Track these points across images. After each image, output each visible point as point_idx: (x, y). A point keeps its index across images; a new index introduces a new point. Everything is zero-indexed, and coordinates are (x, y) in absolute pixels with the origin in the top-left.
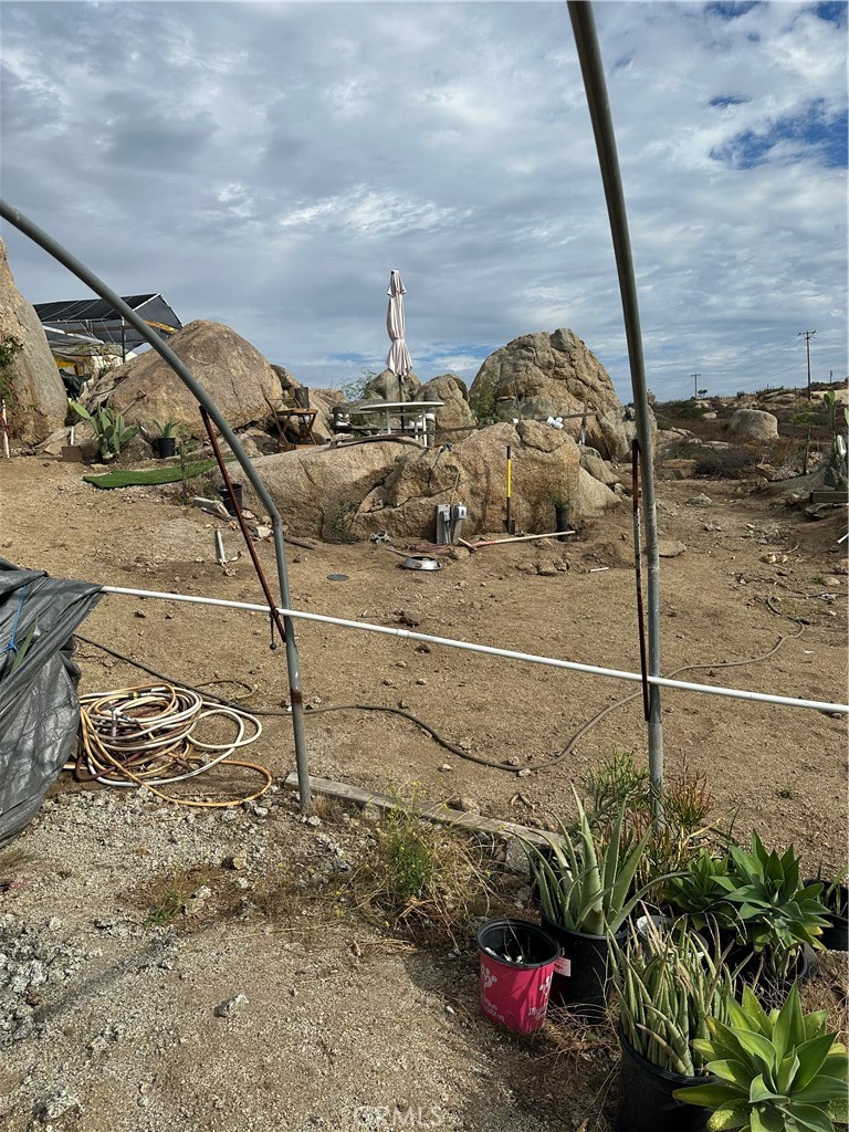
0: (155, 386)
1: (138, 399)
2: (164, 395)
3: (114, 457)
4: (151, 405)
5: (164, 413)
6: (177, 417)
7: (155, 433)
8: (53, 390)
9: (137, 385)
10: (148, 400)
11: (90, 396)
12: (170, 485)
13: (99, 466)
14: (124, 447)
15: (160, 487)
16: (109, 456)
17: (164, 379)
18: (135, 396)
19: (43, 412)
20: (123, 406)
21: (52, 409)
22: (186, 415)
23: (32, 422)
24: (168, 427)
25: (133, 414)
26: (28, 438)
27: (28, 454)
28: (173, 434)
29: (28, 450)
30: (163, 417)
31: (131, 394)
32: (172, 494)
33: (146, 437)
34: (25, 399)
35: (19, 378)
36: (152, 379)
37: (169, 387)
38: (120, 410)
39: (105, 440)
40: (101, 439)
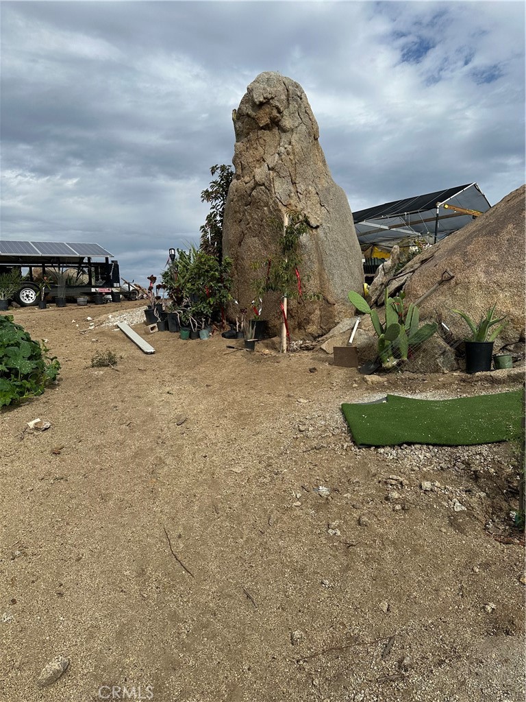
0: (469, 262)
1: (441, 283)
2: (482, 275)
3: (399, 364)
4: (459, 291)
5: (479, 302)
6: (499, 307)
7: (463, 332)
8: (345, 274)
9: (443, 264)
10: (457, 284)
11: (385, 280)
12: (484, 449)
13: (374, 378)
14: (414, 350)
15: (464, 453)
16: (391, 362)
17: (483, 253)
18: (439, 278)
19: (331, 300)
20: (422, 292)
21: (342, 296)
22: (514, 305)
23: (317, 312)
24: (484, 325)
25: (432, 304)
26: (312, 329)
27: (307, 349)
28: (491, 336)
29: (308, 343)
30: (476, 308)
31: (434, 275)
32: (489, 476)
33: (448, 338)
34: (312, 286)
35: (309, 263)
36: (465, 254)
37: (490, 263)
38: (416, 297)
39: (387, 343)
40: (382, 341)
